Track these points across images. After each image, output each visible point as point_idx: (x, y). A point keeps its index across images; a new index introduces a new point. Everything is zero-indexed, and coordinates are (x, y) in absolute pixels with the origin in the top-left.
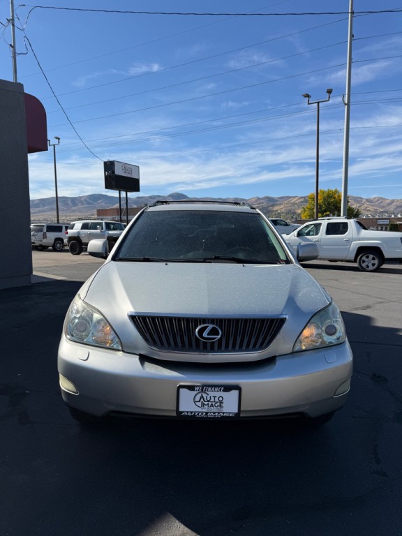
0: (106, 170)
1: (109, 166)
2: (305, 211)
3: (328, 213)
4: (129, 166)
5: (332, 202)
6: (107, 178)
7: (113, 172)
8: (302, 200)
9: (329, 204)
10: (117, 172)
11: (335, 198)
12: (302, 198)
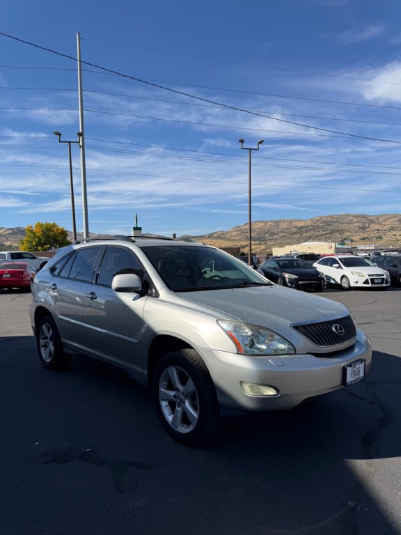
2: (23, 243)
3: (48, 246)
5: (52, 235)
8: (10, 231)
9: (48, 237)
11: (53, 231)
12: (9, 229)
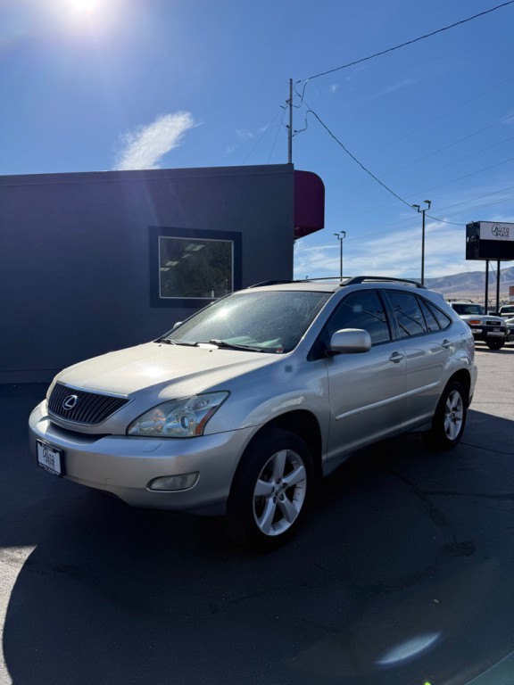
0: (468, 235)
1: (473, 229)
4: (503, 226)
6: (468, 245)
7: (478, 237)
10: (483, 237)
